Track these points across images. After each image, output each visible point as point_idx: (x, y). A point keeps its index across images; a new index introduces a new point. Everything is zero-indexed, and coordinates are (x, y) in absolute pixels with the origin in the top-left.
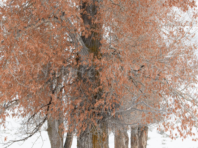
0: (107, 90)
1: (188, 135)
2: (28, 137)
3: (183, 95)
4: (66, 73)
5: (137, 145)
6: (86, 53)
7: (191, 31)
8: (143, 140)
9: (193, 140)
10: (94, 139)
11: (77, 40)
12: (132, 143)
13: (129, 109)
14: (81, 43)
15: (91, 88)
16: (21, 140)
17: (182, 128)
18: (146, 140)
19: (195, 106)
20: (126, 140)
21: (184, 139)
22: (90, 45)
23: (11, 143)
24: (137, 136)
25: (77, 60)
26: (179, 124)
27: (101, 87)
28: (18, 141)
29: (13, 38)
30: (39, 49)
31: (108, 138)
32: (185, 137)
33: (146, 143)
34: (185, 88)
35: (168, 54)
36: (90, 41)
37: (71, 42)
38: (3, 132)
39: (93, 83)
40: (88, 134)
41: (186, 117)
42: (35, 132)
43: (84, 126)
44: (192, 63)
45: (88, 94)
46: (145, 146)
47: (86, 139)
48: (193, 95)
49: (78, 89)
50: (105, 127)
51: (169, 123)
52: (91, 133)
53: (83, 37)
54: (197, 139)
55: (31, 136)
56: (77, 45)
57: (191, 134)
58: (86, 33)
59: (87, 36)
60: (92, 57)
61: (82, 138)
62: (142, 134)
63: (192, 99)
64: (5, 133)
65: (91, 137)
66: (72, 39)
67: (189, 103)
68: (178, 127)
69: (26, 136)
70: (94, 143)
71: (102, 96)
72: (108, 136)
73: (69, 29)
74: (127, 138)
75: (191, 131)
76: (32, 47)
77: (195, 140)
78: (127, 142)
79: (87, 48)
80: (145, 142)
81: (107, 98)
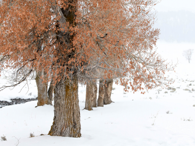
0: (78, 51)
1: (138, 89)
2: (17, 84)
3: (136, 59)
4: (48, 36)
5: (103, 93)
6: (64, 21)
7: (146, 9)
8: (108, 90)
9: (142, 93)
10: (67, 88)
11: (57, 11)
12: (100, 92)
13: (95, 67)
14: (60, 13)
15: (66, 49)
16: (12, 86)
17: (134, 84)
18: (111, 90)
19: (144, 67)
20: (95, 90)
21: (135, 92)
22: (68, 16)
23: (4, 88)
24: (104, 87)
25: (57, 26)
26: (132, 81)
27: (73, 48)
28: (9, 86)
29: (7, 6)
30: (26, 16)
31: (78, 88)
32: (136, 91)
33: (111, 93)
34: (138, 53)
35: (127, 26)
36: (68, 12)
37: (53, 13)
38: (5, 78)
39: (68, 45)
40: (63, 84)
41: (137, 75)
42: (23, 81)
43: (59, 78)
44: (150, 33)
45: (63, 53)
46: (110, 95)
47: (61, 88)
48: (144, 58)
49: (56, 49)
50: (75, 79)
51: (125, 79)
52: (65, 84)
53: (62, 9)
54: (145, 93)
55: (20, 83)
56: (57, 15)
57: (140, 88)
58: (64, 6)
59: (65, 8)
60: (68, 25)
61: (58, 87)
62: (108, 85)
63: (142, 62)
64: (6, 79)
65: (65, 86)
66: (54, 10)
67: (141, 64)
68: (130, 83)
69: (15, 83)
70: (66, 91)
71: (74, 56)
72: (78, 86)
73: (52, 2)
74: (96, 88)
75: (141, 86)
76: (21, 14)
77: (143, 93)
78: (96, 91)
79: (65, 18)
80: (110, 91)
81: (78, 58)
